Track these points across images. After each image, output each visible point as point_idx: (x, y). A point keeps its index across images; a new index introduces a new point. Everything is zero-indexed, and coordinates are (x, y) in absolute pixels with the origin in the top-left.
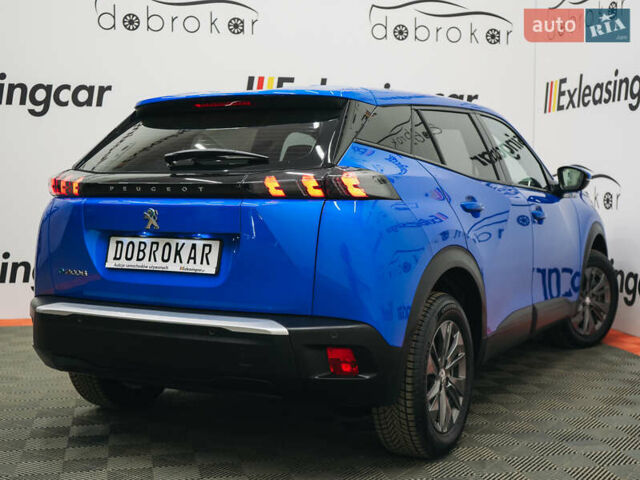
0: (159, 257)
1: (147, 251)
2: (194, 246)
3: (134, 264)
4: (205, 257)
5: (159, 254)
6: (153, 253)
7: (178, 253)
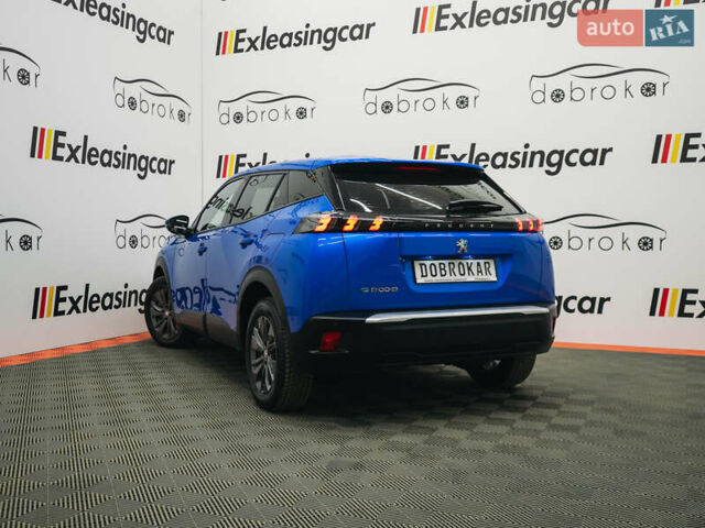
0: (457, 273)
1: (447, 269)
2: (479, 264)
3: (438, 279)
4: (487, 270)
5: (456, 270)
6: (452, 271)
7: (469, 269)
